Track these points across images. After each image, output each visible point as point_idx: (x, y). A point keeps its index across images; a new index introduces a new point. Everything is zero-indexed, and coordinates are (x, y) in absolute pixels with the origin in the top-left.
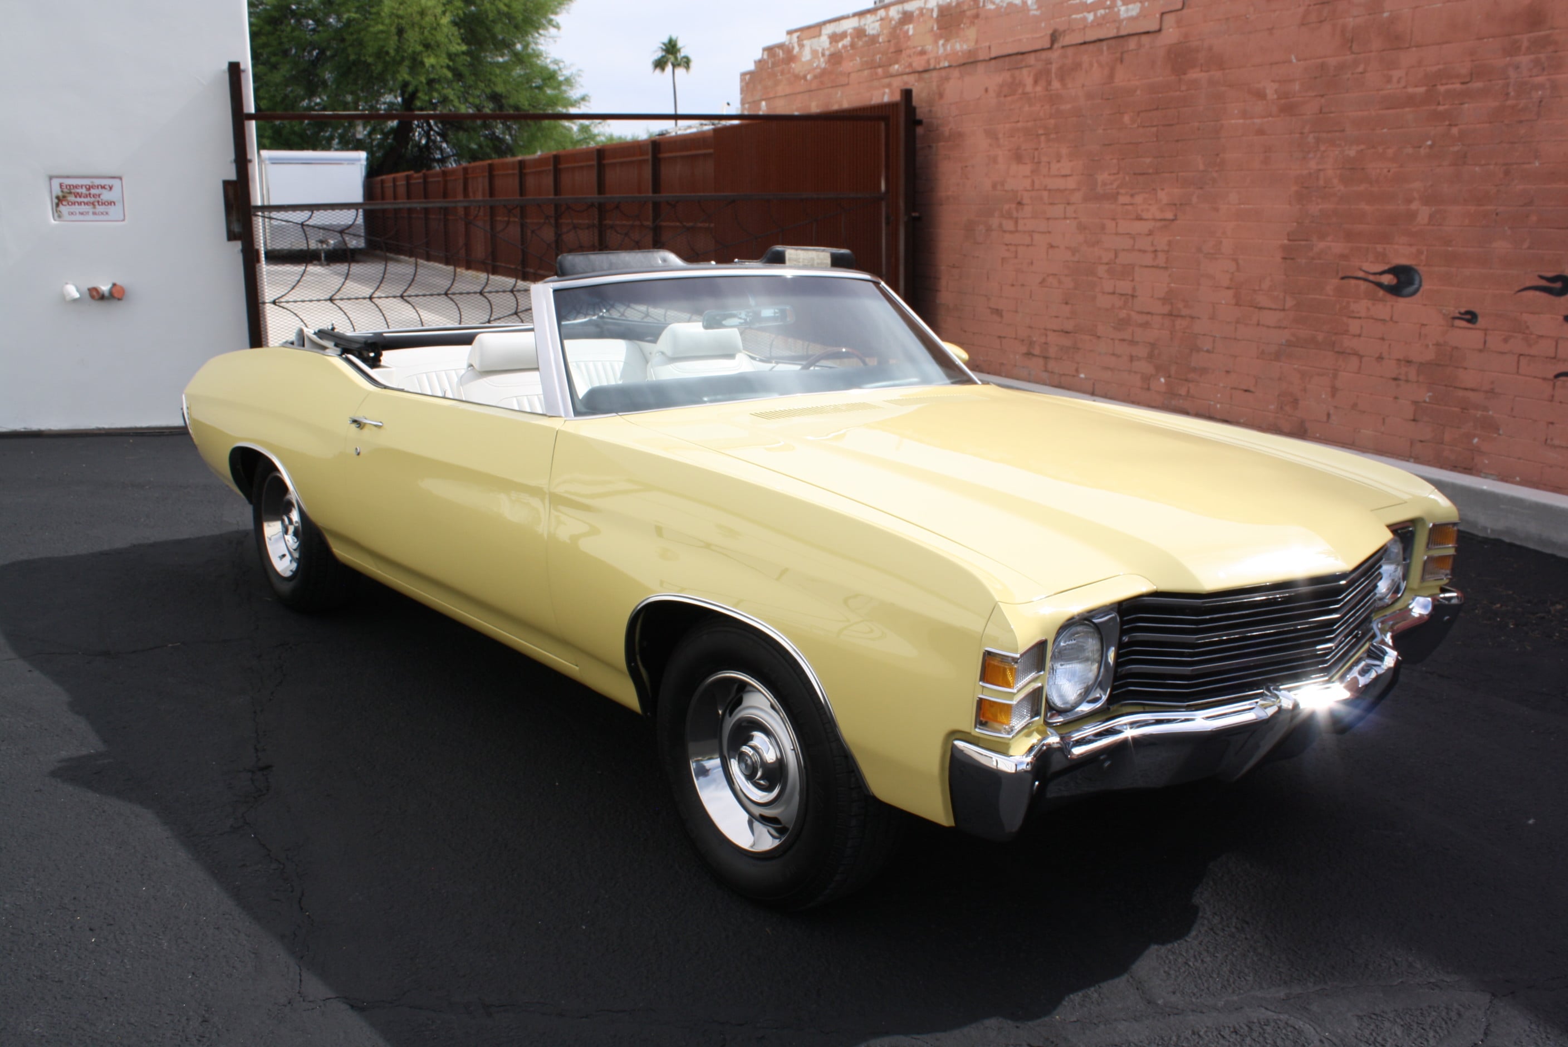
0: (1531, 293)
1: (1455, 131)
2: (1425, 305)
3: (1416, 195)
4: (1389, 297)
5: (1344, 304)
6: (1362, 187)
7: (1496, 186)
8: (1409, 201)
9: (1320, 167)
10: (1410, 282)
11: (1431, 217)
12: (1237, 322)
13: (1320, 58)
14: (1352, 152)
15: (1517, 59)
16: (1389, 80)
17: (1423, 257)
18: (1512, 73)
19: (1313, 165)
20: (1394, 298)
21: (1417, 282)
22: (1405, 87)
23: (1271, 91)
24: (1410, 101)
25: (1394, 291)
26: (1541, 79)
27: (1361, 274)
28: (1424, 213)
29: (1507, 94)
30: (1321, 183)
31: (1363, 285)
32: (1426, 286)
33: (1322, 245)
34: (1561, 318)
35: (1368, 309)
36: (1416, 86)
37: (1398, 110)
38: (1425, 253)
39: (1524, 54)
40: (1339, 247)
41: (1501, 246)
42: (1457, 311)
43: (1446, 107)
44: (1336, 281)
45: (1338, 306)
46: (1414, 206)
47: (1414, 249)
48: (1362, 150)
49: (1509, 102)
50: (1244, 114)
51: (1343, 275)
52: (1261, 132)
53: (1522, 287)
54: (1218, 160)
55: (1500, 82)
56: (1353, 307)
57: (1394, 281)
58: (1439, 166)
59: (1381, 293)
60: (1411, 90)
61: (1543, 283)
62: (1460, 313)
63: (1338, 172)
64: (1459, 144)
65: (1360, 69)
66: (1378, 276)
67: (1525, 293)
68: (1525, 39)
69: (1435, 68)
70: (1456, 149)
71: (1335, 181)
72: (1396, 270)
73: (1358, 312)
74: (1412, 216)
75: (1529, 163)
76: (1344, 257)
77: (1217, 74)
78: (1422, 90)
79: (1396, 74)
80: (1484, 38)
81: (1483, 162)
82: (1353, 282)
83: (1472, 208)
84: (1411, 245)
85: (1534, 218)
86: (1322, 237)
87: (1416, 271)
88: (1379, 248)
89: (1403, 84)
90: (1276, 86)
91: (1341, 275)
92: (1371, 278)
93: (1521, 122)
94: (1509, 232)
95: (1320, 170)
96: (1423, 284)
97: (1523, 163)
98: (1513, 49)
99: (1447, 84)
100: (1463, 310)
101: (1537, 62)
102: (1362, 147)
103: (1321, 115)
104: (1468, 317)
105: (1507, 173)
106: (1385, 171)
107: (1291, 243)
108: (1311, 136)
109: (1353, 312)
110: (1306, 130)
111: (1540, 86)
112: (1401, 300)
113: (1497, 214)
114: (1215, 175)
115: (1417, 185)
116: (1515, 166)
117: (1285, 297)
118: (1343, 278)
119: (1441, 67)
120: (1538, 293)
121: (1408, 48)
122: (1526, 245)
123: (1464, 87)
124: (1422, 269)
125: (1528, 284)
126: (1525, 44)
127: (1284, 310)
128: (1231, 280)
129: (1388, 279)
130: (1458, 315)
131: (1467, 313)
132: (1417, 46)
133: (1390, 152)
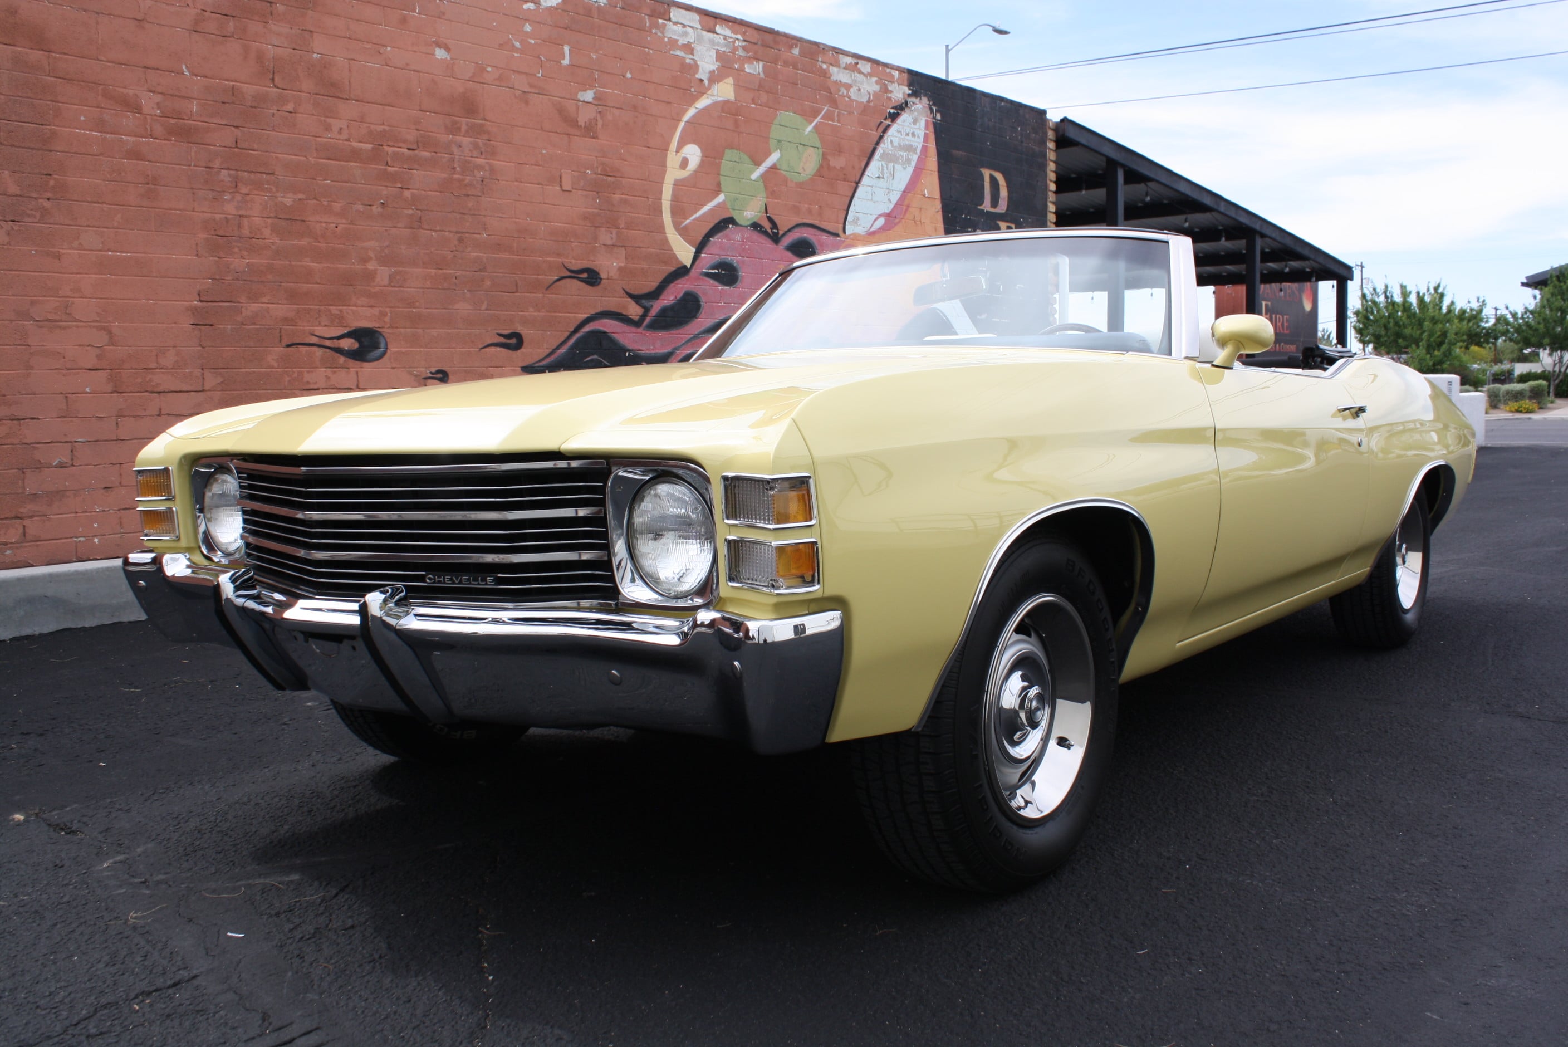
0: (493, 349)
1: (407, 194)
2: (394, 368)
3: (371, 254)
4: (351, 362)
5: (295, 375)
6: (304, 242)
7: (452, 251)
8: (365, 260)
9: (242, 212)
10: (376, 347)
11: (391, 277)
12: (118, 416)
13: (228, 80)
14: (288, 201)
15: (459, 138)
16: (328, 128)
17: (387, 319)
18: (455, 150)
19: (231, 209)
20: (358, 363)
21: (382, 345)
22: (348, 140)
23: (149, 103)
24: (355, 155)
25: (358, 355)
26: (480, 161)
27: (314, 340)
28: (383, 274)
29: (454, 168)
30: (246, 232)
31: (319, 352)
32: (393, 349)
33: (255, 307)
34: (519, 369)
35: (328, 378)
36: (360, 142)
37: (342, 163)
38: (389, 314)
39: (464, 136)
40: (281, 310)
41: (463, 308)
42: (428, 372)
43: (396, 169)
44: (280, 350)
45: (287, 379)
46: (371, 266)
47: (376, 311)
48: (300, 200)
49: (456, 176)
50: (100, 125)
51: (289, 343)
52: (135, 154)
53: (485, 344)
54: (52, 183)
55: (446, 155)
56: (307, 377)
57: (356, 345)
58: (395, 227)
59: (342, 359)
60: (355, 144)
61: (502, 340)
62: (431, 373)
63: (269, 221)
64: (413, 207)
65: (290, 107)
66: (335, 341)
67: (487, 349)
68: (464, 122)
69: (380, 128)
70: (410, 212)
71: (267, 232)
72: (356, 334)
73: (316, 383)
74: (370, 276)
75: (479, 234)
76: (286, 320)
77: (35, 55)
78: (369, 146)
79: (336, 124)
80: (427, 112)
81: (438, 229)
82: (304, 349)
83: (433, 271)
84: (371, 307)
85: (488, 283)
86: (254, 297)
87: (380, 334)
88: (334, 309)
89: (345, 136)
90: (158, 98)
91: (285, 342)
92: (328, 343)
93: (468, 195)
94: (468, 295)
95: (240, 216)
96: (389, 346)
97: (474, 233)
98: (454, 129)
99: (394, 146)
100: (433, 370)
101: (476, 146)
102: (301, 196)
103: (236, 150)
104: (439, 376)
105: (461, 240)
106: (334, 225)
107: (205, 304)
108: (225, 172)
109: (308, 383)
110: (217, 164)
111: (480, 168)
112: (366, 364)
113: (456, 278)
114: (47, 204)
115: (372, 243)
116: (467, 235)
117: (203, 374)
118: (288, 346)
119: (387, 128)
120: (498, 349)
121: (347, 99)
122: (484, 307)
123: (411, 152)
124: (386, 331)
125: (489, 342)
126: (464, 128)
127: (203, 391)
128: (99, 357)
129: (347, 344)
130: (431, 375)
131: (438, 372)
132: (357, 101)
133: (337, 206)
